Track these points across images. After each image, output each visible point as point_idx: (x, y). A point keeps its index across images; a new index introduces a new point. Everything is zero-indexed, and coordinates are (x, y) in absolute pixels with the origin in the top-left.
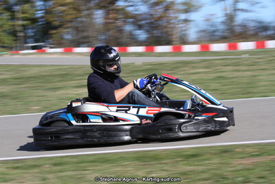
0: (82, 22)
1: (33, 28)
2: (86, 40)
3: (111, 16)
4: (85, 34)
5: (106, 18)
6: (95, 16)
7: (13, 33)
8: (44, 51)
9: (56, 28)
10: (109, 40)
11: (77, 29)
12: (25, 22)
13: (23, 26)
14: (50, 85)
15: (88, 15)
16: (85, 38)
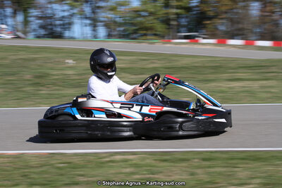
0: (237, 13)
1: (187, 17)
2: (240, 33)
3: (268, 9)
4: (240, 26)
5: (262, 11)
6: (251, 8)
7: (166, 21)
8: (197, 41)
9: (210, 18)
10: (265, 33)
11: (231, 20)
12: (179, 11)
13: (177, 14)
14: (201, 77)
15: (244, 7)
16: (239, 30)
